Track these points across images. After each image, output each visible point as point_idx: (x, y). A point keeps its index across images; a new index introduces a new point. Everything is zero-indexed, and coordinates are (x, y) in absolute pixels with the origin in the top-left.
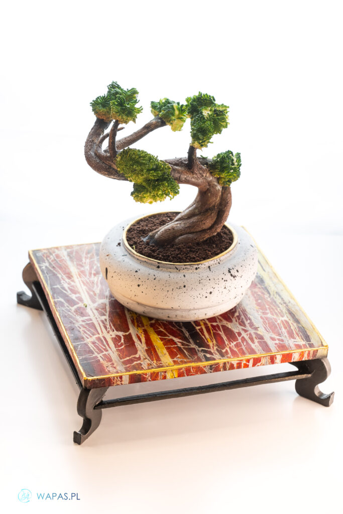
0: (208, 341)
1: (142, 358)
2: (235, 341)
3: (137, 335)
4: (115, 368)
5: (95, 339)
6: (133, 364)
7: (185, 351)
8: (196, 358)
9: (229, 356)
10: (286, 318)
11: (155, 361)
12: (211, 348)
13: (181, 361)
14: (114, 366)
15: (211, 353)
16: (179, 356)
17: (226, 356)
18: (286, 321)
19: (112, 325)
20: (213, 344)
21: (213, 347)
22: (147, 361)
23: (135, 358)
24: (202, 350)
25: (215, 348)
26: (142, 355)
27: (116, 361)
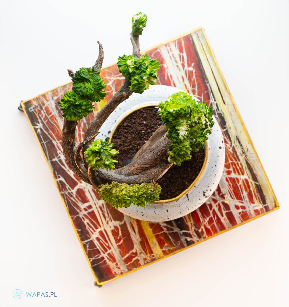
0: (187, 221)
1: (138, 253)
2: (208, 216)
3: (131, 223)
4: (119, 268)
5: (98, 234)
6: (132, 261)
7: (170, 238)
8: (179, 244)
9: (204, 236)
10: (246, 176)
11: (149, 255)
12: (190, 229)
13: (169, 250)
14: (118, 266)
15: (190, 236)
16: (166, 244)
17: (202, 237)
18: (246, 180)
19: (109, 212)
20: (191, 224)
21: (191, 228)
22: (143, 256)
23: (133, 253)
24: (184, 233)
25: (193, 228)
26: (138, 249)
27: (119, 261)
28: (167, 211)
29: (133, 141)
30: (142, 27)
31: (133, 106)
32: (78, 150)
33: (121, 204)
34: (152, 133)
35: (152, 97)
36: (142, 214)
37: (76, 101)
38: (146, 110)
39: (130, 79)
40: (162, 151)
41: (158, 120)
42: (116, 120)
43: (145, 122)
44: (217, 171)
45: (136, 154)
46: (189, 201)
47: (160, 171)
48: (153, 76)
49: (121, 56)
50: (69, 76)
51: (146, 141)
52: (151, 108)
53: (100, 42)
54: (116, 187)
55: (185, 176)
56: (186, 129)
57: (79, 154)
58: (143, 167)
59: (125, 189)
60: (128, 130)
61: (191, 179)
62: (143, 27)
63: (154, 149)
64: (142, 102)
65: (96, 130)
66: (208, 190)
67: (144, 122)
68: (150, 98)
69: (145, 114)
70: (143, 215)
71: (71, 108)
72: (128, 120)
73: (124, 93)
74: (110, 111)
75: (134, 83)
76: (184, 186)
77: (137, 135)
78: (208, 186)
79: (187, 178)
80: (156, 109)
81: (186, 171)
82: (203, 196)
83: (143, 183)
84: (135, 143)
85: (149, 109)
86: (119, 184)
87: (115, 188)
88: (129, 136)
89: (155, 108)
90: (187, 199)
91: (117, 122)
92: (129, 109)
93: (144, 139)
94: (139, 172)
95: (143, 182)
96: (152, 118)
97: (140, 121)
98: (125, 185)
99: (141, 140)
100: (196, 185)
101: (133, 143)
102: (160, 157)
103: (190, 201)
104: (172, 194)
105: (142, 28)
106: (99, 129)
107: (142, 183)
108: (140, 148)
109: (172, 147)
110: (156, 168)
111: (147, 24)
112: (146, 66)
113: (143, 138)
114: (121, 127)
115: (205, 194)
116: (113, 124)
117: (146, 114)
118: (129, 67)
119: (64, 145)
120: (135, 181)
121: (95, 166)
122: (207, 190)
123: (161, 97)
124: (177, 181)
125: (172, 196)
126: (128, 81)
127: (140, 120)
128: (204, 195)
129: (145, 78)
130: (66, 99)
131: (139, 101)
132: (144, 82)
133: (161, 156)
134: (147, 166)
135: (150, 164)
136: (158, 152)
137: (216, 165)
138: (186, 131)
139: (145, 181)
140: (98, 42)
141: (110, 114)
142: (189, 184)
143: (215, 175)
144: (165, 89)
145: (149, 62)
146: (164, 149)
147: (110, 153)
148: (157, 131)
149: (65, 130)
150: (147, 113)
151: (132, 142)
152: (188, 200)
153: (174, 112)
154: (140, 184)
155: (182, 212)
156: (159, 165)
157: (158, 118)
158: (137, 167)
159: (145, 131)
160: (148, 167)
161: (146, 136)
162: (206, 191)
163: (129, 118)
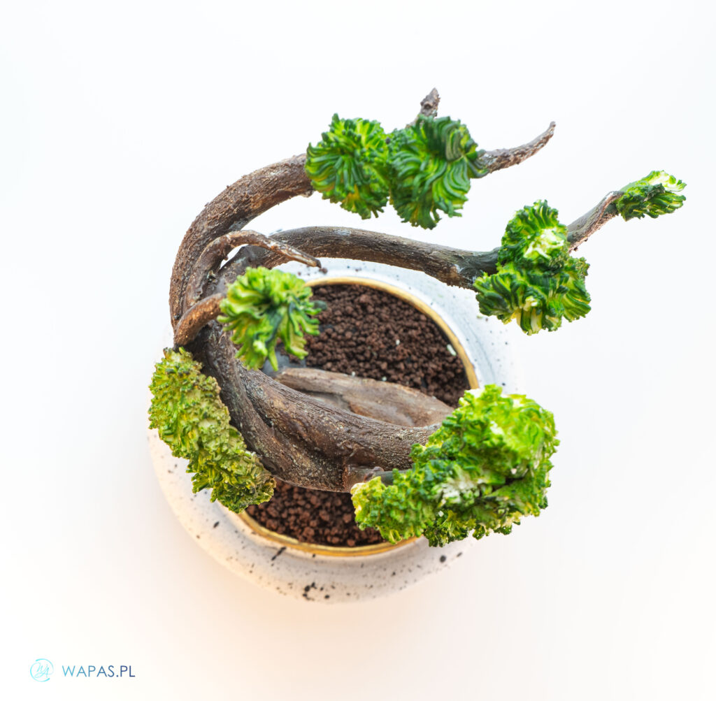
28: (216, 525)
29: (336, 343)
30: (648, 210)
31: (421, 290)
32: (241, 237)
33: (169, 432)
34: (382, 376)
35: (468, 324)
36: (171, 470)
37: (371, 162)
38: (430, 328)
39: (504, 263)
40: (367, 450)
41: (423, 372)
42: (360, 269)
43: (400, 344)
44: (383, 584)
45: (309, 370)
46: (272, 562)
47: (311, 474)
48: (547, 317)
49: (551, 205)
50: (421, 100)
51: (354, 373)
52: (440, 338)
53: (556, 131)
54: (206, 397)
55: (326, 518)
56: (464, 491)
57: (232, 246)
58: (296, 430)
59: (214, 424)
60: (355, 314)
61: (326, 537)
62: (649, 214)
63: (358, 427)
64: (443, 306)
65: (320, 251)
66: (324, 590)
67: (398, 342)
68: (465, 320)
69: (420, 332)
70: (169, 472)
71: (342, 158)
72: (380, 298)
73: (458, 268)
74: (390, 258)
75: (501, 281)
76: (300, 531)
77: (356, 342)
78: (335, 586)
79: (323, 524)
80: (447, 350)
81: (339, 513)
82: (304, 586)
83: (257, 453)
84: (333, 349)
85: (437, 333)
86: (218, 397)
87: (203, 395)
88: (342, 326)
89: (445, 346)
90: (273, 555)
91: (359, 274)
92: (408, 284)
93: (356, 364)
94: (275, 426)
95: (259, 452)
96: (417, 354)
97: (394, 330)
98: (223, 414)
99: (349, 359)
100: (319, 557)
101: (331, 344)
102: (348, 455)
103: (272, 565)
104: (264, 514)
105: (645, 211)
106: (325, 256)
107: (254, 453)
108: (329, 370)
109: (395, 481)
110: (313, 460)
111: (663, 218)
112: (563, 285)
113: (359, 361)
114: (352, 293)
115: (312, 590)
116: (348, 267)
117: (420, 335)
118: (533, 243)
119: (232, 192)
120: (250, 430)
121: (229, 315)
122: (322, 589)
123: (481, 345)
124: (301, 506)
125: (258, 517)
126: (496, 261)
127: (396, 328)
128: (307, 589)
129: (532, 302)
130: (360, 131)
131: (442, 297)
132: (517, 305)
133: (351, 455)
134: (305, 435)
135: (314, 442)
136: (355, 442)
137: (394, 574)
138: (462, 495)
139: (264, 457)
140: (553, 125)
141: (381, 262)
142: (313, 540)
143: (369, 585)
144: (506, 343)
145: (576, 287)
146: (373, 454)
147: (288, 338)
148: (395, 389)
149: (272, 174)
150: (424, 335)
151: (331, 340)
152: (274, 558)
153: (496, 441)
154: (250, 448)
155: (233, 560)
156: (324, 463)
157: (426, 369)
158: (287, 414)
159: (378, 356)
160: (304, 440)
161: (368, 366)
162: (319, 587)
163: (385, 299)
